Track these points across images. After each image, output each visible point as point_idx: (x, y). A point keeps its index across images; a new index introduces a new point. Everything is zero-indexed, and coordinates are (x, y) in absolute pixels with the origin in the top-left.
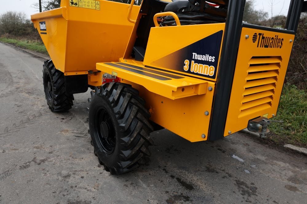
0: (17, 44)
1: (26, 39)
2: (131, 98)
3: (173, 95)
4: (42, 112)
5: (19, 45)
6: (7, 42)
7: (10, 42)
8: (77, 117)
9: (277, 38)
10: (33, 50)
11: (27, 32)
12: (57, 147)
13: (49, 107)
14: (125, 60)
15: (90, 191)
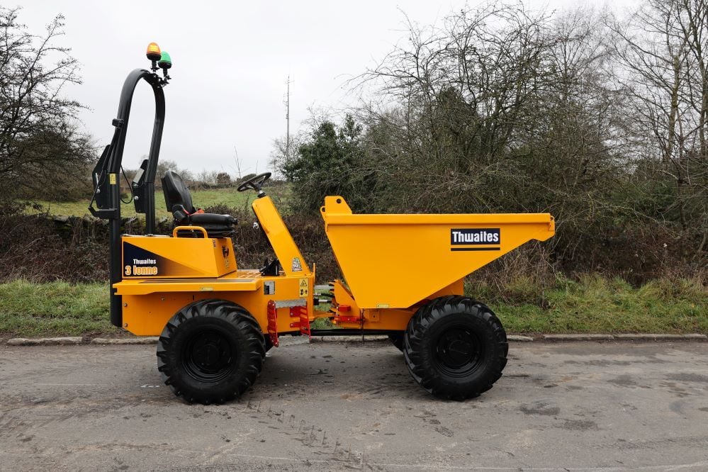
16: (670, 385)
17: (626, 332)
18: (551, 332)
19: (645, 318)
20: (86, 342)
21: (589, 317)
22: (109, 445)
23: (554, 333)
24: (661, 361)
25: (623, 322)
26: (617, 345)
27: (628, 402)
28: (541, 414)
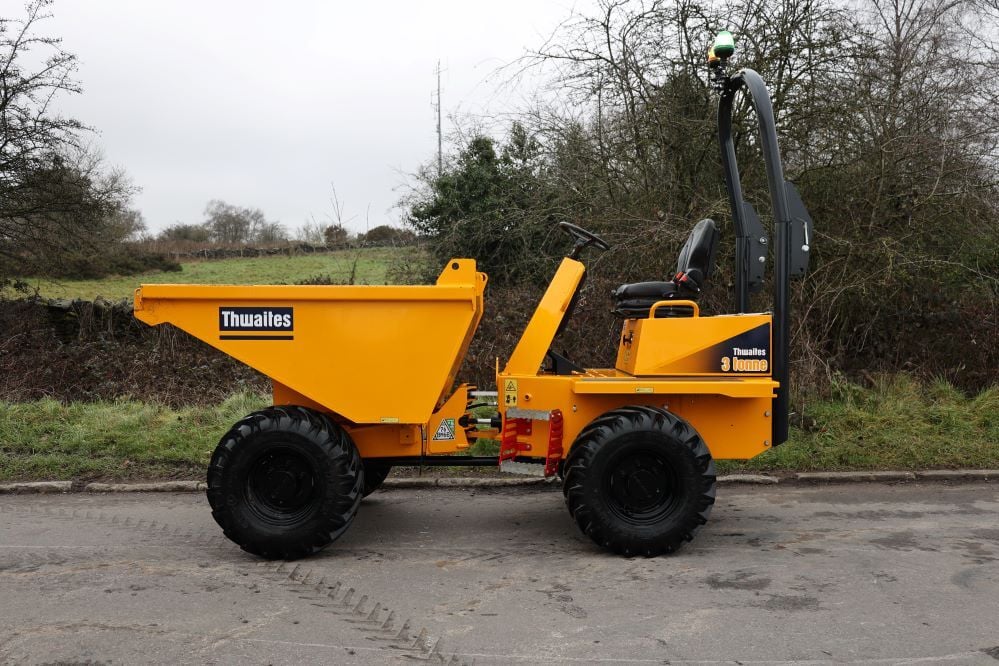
16: (970, 546)
17: (938, 467)
18: (809, 469)
19: (978, 444)
20: (77, 489)
21: (881, 443)
22: (75, 625)
23: (816, 470)
24: (979, 512)
25: (936, 452)
26: (918, 487)
27: (886, 571)
28: (737, 588)
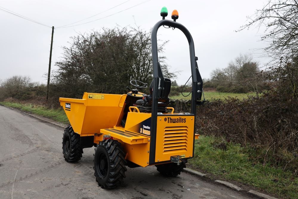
0: (22, 109)
1: (31, 104)
2: (116, 146)
3: (131, 143)
4: (61, 162)
5: (24, 110)
6: (11, 106)
7: (15, 107)
8: (84, 165)
9: (181, 119)
10: (39, 115)
11: (31, 96)
12: (74, 179)
13: (65, 159)
14: (117, 127)
15: (94, 195)
